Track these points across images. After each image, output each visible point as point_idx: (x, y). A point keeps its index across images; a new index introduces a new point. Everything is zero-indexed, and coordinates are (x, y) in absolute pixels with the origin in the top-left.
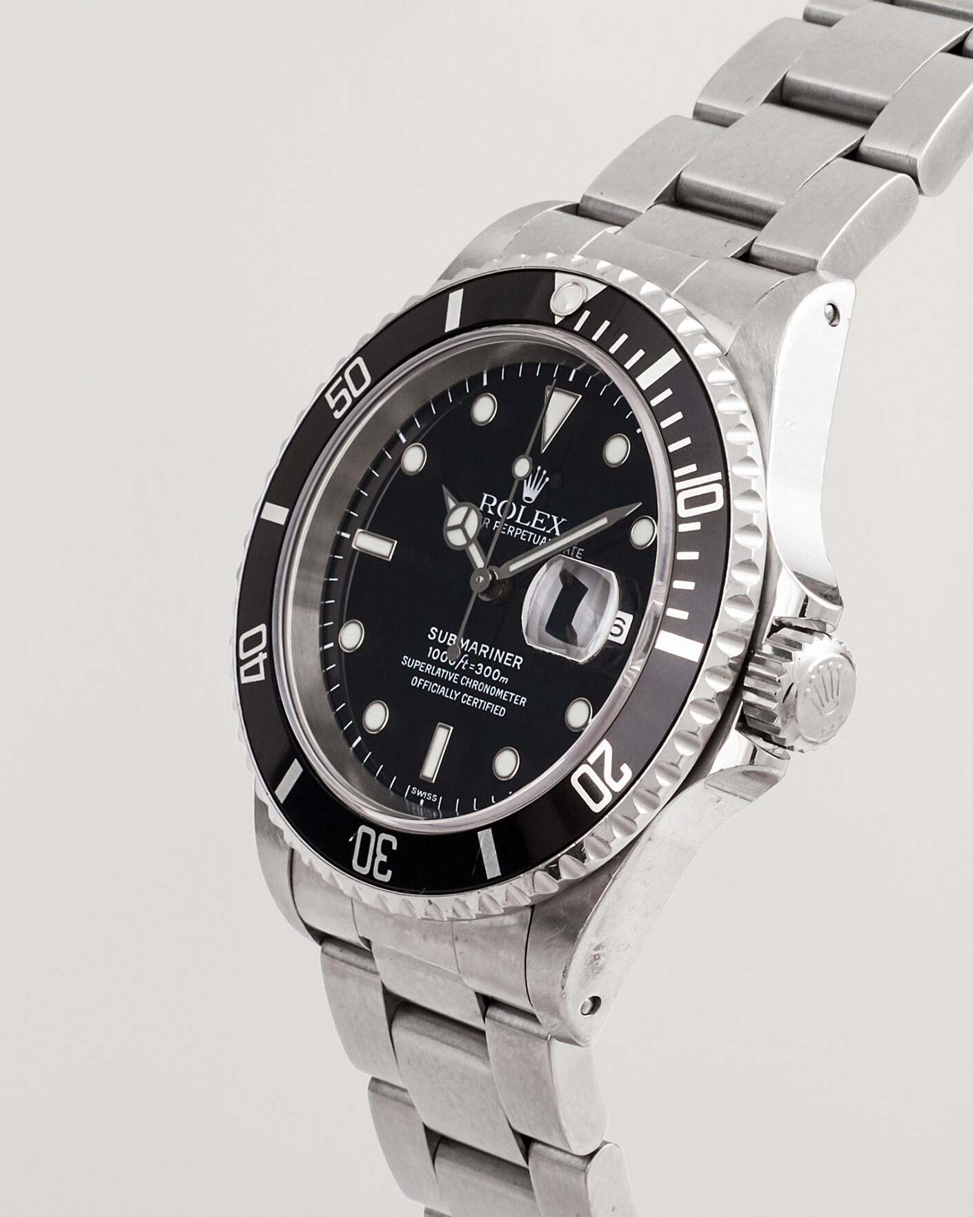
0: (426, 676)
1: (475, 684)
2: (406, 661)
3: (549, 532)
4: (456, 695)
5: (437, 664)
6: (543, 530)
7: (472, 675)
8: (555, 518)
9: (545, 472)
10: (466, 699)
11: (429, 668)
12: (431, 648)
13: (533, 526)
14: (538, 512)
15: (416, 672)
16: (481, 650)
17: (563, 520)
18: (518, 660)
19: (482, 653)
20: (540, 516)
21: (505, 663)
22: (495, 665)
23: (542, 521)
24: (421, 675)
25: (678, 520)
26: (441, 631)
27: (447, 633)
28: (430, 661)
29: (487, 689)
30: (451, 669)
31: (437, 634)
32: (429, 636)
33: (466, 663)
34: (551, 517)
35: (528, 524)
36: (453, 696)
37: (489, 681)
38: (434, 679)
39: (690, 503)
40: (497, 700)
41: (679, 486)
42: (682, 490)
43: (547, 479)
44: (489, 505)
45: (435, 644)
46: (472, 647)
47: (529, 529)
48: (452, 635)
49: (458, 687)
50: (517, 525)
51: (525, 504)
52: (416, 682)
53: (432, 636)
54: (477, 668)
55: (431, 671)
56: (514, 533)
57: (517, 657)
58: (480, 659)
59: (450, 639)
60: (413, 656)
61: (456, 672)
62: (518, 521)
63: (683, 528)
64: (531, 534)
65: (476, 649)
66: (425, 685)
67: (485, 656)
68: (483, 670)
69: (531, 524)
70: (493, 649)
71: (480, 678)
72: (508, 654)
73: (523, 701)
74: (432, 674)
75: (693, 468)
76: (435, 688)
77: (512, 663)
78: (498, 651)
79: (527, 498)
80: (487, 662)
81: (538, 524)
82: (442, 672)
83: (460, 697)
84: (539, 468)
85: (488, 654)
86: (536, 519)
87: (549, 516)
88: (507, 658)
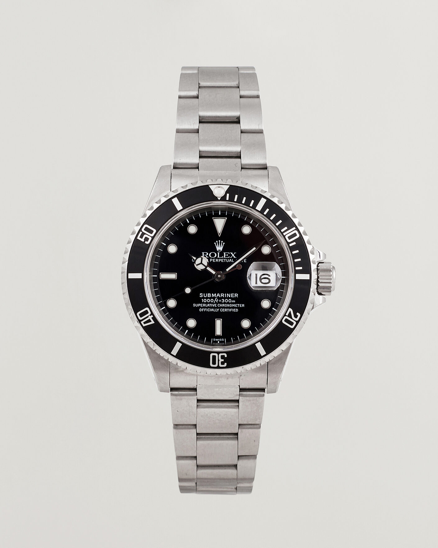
0: (204, 307)
1: (223, 305)
2: (194, 305)
3: (231, 257)
4: (218, 310)
5: (207, 303)
6: (229, 257)
7: (221, 303)
8: (232, 253)
9: (222, 242)
10: (221, 310)
11: (204, 305)
12: (202, 299)
13: (225, 257)
14: (225, 253)
15: (200, 307)
16: (221, 295)
17: (235, 253)
18: (236, 295)
19: (222, 296)
20: (226, 254)
21: (232, 297)
22: (228, 298)
23: (227, 255)
24: (202, 308)
25: (288, 243)
26: (204, 294)
27: (206, 294)
28: (204, 303)
29: (228, 305)
30: (213, 303)
31: (203, 295)
32: (200, 296)
33: (217, 300)
34: (230, 253)
35: (223, 257)
36: (217, 310)
37: (228, 303)
38: (208, 307)
39: (290, 238)
40: (233, 308)
41: (284, 234)
42: (286, 235)
43: (224, 243)
44: (206, 255)
45: (203, 298)
46: (217, 296)
47: (223, 258)
48: (208, 294)
49: (217, 308)
50: (219, 258)
51: (219, 252)
52: (201, 310)
53: (201, 296)
54: (222, 301)
55: (205, 306)
56: (218, 261)
57: (235, 294)
58: (222, 298)
59: (208, 295)
60: (197, 303)
61: (215, 304)
62: (218, 257)
63: (291, 245)
64: (225, 259)
65: (219, 296)
66: (205, 310)
67: (223, 297)
68: (225, 301)
69: (224, 257)
70: (226, 294)
71: (225, 303)
72: (232, 294)
73: (243, 305)
74: (206, 306)
75: (286, 228)
76: (209, 310)
77: (234, 296)
78: (228, 294)
79: (219, 250)
80: (225, 298)
81: (226, 256)
82: (209, 305)
83: (219, 310)
84: (219, 241)
85: (224, 296)
86: (225, 255)
87: (229, 253)
88: (232, 295)
